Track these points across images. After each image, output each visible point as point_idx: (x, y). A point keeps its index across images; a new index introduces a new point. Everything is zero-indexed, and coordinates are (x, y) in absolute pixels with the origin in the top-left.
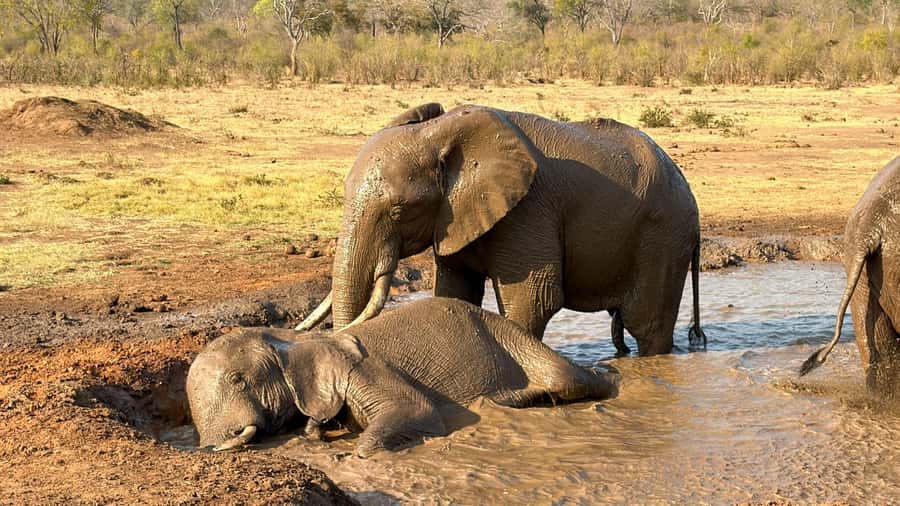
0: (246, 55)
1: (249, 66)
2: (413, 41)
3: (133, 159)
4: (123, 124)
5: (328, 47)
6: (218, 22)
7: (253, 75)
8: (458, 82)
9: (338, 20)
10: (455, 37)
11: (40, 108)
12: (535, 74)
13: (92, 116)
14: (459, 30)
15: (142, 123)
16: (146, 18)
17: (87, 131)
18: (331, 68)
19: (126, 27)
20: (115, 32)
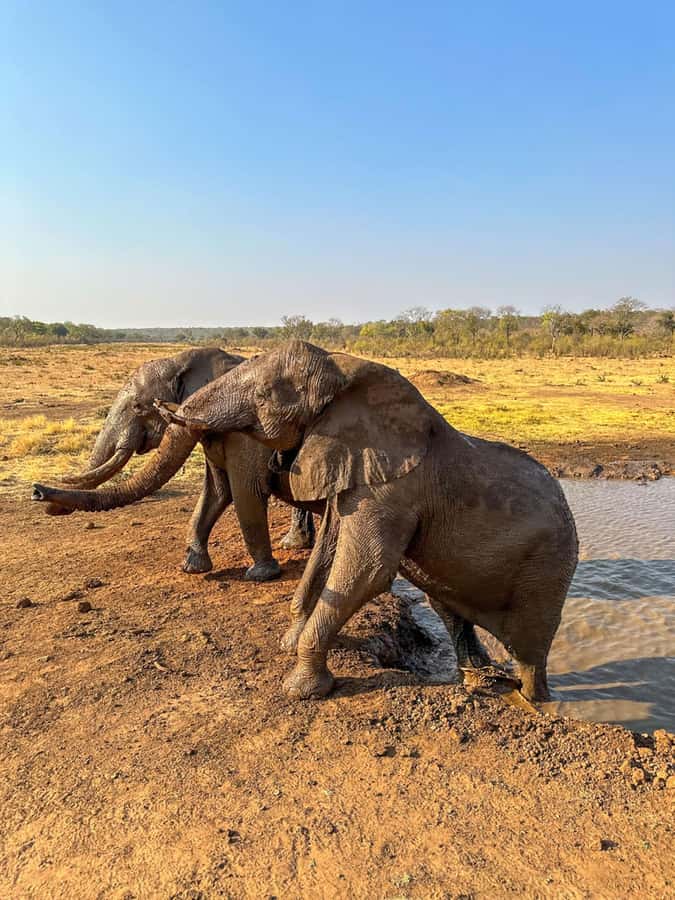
0: (533, 345)
1: (532, 350)
2: (608, 338)
3: (455, 397)
4: (457, 381)
5: (569, 340)
6: (526, 331)
7: (535, 353)
8: (625, 356)
9: (576, 329)
10: (630, 335)
11: (425, 375)
12: (664, 352)
13: (445, 378)
14: (631, 332)
15: (465, 380)
16: (496, 330)
17: (441, 384)
18: (569, 350)
19: (488, 333)
20: (483, 335)
